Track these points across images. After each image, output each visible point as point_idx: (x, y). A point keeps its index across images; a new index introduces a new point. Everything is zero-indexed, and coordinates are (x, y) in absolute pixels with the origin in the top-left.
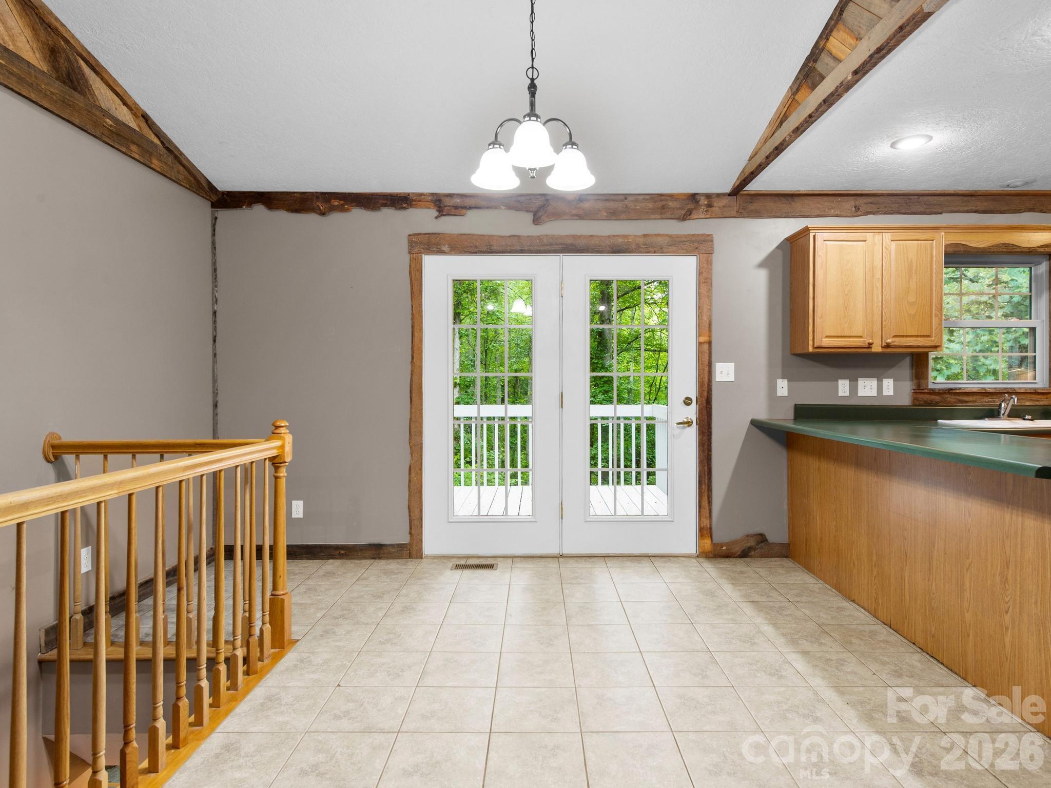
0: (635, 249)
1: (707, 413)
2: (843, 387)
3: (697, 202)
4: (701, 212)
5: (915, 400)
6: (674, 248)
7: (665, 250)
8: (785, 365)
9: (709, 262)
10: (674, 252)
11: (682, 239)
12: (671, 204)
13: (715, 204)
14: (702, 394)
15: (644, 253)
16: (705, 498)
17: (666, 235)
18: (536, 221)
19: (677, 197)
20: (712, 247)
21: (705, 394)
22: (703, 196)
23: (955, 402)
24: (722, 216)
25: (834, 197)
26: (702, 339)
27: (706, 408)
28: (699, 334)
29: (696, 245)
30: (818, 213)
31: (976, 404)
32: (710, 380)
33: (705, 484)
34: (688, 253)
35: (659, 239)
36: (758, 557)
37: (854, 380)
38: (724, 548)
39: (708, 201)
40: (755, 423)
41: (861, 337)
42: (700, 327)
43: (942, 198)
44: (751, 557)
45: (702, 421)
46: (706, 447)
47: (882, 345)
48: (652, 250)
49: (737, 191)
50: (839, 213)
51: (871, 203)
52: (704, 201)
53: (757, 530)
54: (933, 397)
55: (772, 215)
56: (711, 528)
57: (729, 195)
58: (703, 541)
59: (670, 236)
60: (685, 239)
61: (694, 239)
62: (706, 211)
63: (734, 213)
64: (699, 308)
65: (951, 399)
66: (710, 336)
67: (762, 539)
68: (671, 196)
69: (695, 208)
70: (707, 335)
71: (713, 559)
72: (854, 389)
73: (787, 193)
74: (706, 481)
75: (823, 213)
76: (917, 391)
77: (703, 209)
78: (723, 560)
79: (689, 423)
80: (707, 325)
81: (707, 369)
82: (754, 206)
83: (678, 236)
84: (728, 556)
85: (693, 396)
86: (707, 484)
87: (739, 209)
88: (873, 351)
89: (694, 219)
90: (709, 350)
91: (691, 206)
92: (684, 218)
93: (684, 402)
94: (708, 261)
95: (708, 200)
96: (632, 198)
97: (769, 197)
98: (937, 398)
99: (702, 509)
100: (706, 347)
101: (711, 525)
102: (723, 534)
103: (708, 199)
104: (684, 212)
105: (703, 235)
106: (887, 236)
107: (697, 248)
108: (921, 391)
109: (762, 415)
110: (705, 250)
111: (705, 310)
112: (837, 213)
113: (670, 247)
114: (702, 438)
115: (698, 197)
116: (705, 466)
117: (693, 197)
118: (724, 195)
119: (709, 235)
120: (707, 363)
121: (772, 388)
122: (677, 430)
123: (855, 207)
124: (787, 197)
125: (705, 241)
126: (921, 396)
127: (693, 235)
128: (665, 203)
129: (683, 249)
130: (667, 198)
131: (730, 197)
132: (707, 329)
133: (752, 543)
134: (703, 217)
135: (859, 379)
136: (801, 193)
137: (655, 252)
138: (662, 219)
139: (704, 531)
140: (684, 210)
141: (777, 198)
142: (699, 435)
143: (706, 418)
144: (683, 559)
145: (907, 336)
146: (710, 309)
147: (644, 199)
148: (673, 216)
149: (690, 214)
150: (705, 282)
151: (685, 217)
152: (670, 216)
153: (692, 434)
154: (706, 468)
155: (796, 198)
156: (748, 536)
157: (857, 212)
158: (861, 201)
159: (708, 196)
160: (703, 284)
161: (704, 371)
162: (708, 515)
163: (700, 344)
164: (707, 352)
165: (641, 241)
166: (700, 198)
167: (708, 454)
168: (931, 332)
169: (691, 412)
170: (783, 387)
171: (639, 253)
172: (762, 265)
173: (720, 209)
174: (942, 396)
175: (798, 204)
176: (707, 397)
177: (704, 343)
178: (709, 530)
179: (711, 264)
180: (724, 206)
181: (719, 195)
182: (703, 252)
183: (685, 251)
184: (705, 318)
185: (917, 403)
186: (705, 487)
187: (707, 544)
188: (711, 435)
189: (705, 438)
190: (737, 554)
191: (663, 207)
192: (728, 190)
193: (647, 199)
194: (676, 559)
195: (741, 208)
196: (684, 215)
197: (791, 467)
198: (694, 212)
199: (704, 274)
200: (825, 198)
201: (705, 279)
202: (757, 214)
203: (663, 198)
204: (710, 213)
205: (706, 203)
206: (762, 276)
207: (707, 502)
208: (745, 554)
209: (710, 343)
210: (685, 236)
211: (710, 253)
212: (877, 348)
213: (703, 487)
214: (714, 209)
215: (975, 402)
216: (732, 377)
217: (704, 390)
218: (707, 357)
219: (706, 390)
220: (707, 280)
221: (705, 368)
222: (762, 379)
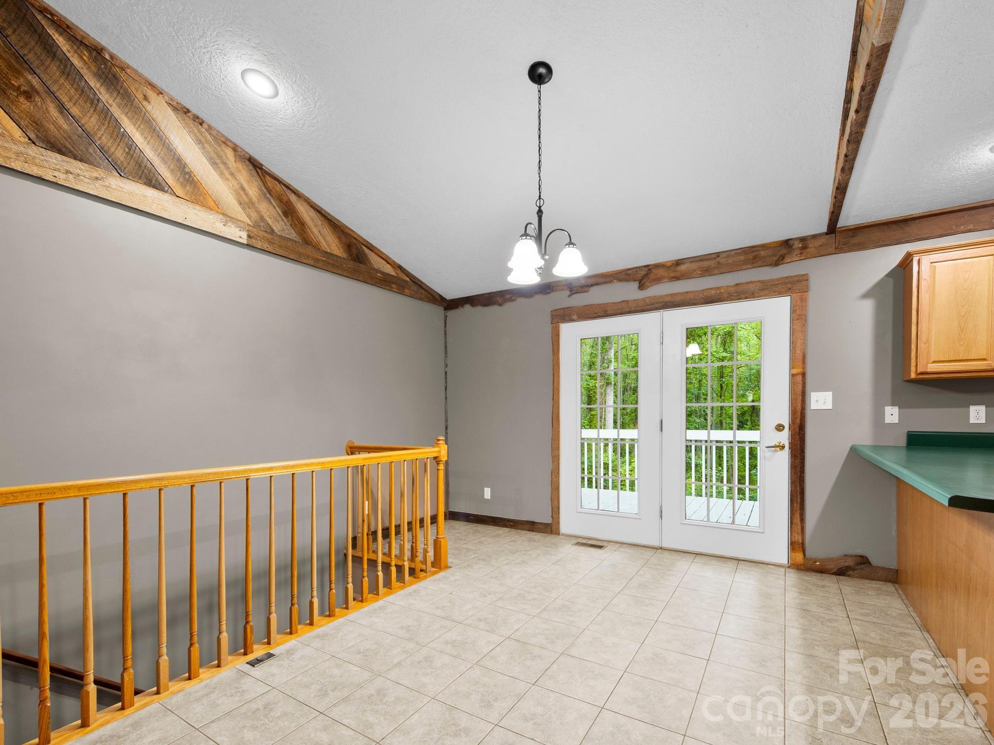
0: (727, 297)
1: (801, 439)
3: (791, 247)
4: (795, 256)
6: (766, 292)
7: (756, 295)
8: (895, 392)
9: (804, 300)
10: (765, 296)
11: (774, 283)
12: (762, 253)
13: (810, 245)
14: (795, 421)
15: (735, 300)
16: (798, 515)
17: (758, 281)
18: (641, 287)
19: (769, 246)
20: (807, 286)
21: (798, 421)
22: (797, 240)
24: (818, 255)
25: (966, 213)
26: (795, 371)
27: (800, 433)
28: (792, 366)
29: (789, 286)
32: (803, 409)
33: (797, 503)
34: (780, 294)
35: (751, 286)
36: (857, 577)
38: (818, 563)
39: (802, 244)
41: (984, 359)
42: (793, 360)
44: (849, 576)
45: (795, 445)
46: (798, 469)
48: (744, 296)
52: (798, 245)
53: (859, 551)
55: (880, 244)
56: (803, 544)
57: (827, 234)
58: (794, 554)
59: (762, 282)
60: (777, 283)
61: (787, 281)
62: (800, 254)
63: (832, 250)
64: (793, 343)
66: (804, 368)
67: (863, 561)
68: (764, 247)
69: (789, 253)
70: (801, 367)
71: (803, 572)
74: (799, 500)
77: (797, 252)
78: (814, 574)
79: (781, 447)
80: (801, 358)
81: (800, 398)
82: (855, 240)
83: (771, 281)
84: (821, 571)
85: (786, 422)
86: (799, 503)
87: (839, 245)
89: (787, 263)
90: (802, 381)
91: (784, 251)
92: (777, 264)
93: (776, 428)
94: (802, 299)
96: (724, 255)
97: (875, 228)
99: (793, 526)
100: (800, 378)
101: (803, 540)
102: (816, 550)
103: (802, 242)
104: (776, 258)
105: (797, 276)
107: (790, 289)
110: (799, 289)
111: (799, 345)
113: (762, 292)
114: (794, 461)
115: (791, 242)
116: (797, 486)
117: (786, 243)
118: (820, 235)
119: (803, 275)
120: (801, 393)
121: (879, 415)
122: (767, 453)
124: (900, 224)
125: (799, 281)
127: (786, 277)
128: (756, 253)
129: (775, 292)
130: (761, 248)
131: (827, 236)
132: (801, 362)
133: (850, 562)
134: (797, 259)
137: (746, 298)
138: (754, 267)
139: (797, 545)
140: (776, 256)
141: (884, 227)
142: (791, 458)
143: (799, 443)
144: (772, 567)
146: (804, 343)
147: (736, 253)
148: (764, 264)
149: (783, 259)
150: (798, 319)
152: (762, 264)
153: (784, 457)
154: (798, 488)
155: (911, 223)
156: (845, 556)
159: (803, 239)
160: (796, 320)
161: (796, 400)
162: (800, 531)
163: (793, 376)
164: (801, 382)
165: (733, 290)
166: (793, 243)
167: (800, 476)
169: (784, 437)
170: (892, 414)
171: (730, 301)
172: (866, 296)
173: (817, 249)
175: (913, 229)
176: (801, 424)
177: (797, 374)
178: (801, 545)
179: (806, 302)
180: (820, 246)
181: (814, 237)
182: (798, 291)
183: (777, 293)
184: (798, 352)
186: (797, 506)
187: (799, 557)
188: (804, 458)
189: (797, 461)
190: (833, 572)
191: (755, 258)
192: (824, 229)
193: (739, 253)
194: (764, 566)
195: (841, 243)
196: (776, 261)
198: (787, 256)
199: (797, 312)
201: (799, 317)
202: (862, 246)
203: (755, 249)
204: (805, 254)
205: (800, 246)
206: (868, 307)
207: (799, 520)
208: (841, 572)
209: (804, 375)
210: (778, 279)
211: (805, 290)
213: (795, 505)
214: (809, 250)
216: (829, 406)
217: (797, 418)
218: (800, 387)
219: (799, 418)
220: (801, 316)
221: (798, 398)
222: (866, 406)
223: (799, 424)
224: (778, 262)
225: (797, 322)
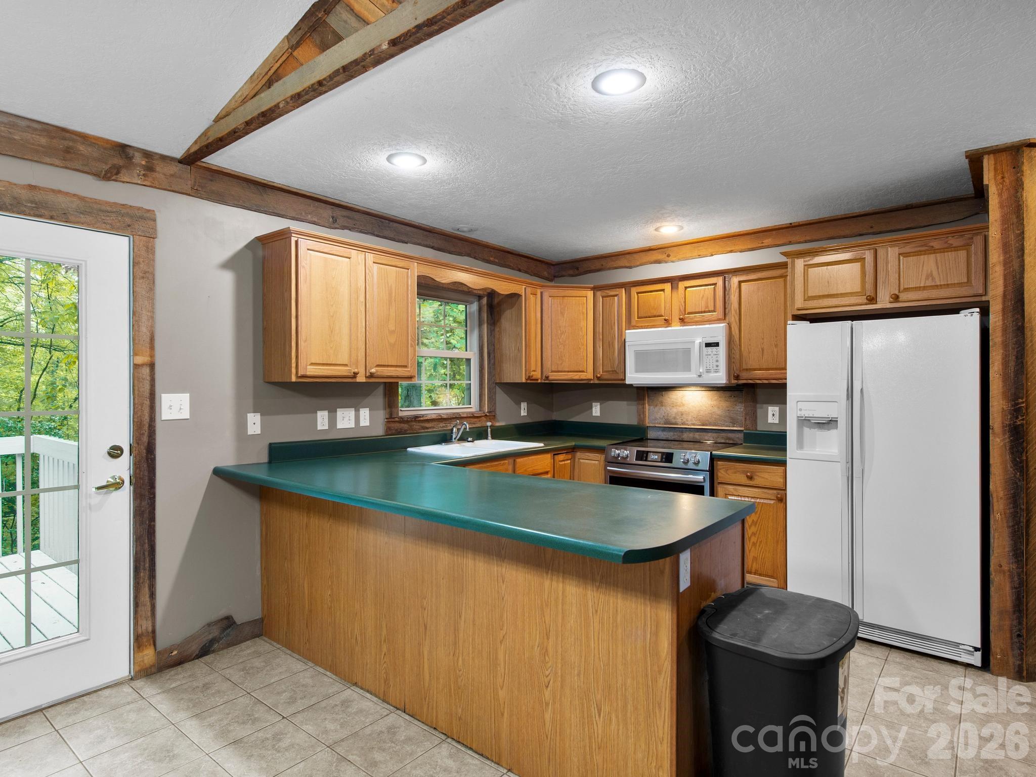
0: (11, 205)
1: (148, 466)
2: (322, 419)
3: (129, 158)
4: (136, 175)
5: (388, 430)
6: (89, 219)
7: (72, 218)
8: (256, 395)
9: (150, 250)
10: (89, 225)
11: (103, 208)
12: (82, 148)
13: (158, 169)
14: (139, 440)
16: (146, 591)
17: (74, 195)
19: (94, 141)
20: (155, 229)
21: (145, 439)
22: (138, 152)
23: (419, 429)
24: (169, 189)
25: (311, 201)
26: (139, 360)
27: (147, 459)
28: (134, 351)
29: (128, 220)
30: (293, 214)
31: (435, 429)
32: (152, 419)
33: (145, 569)
34: (113, 229)
35: (61, 199)
36: (223, 649)
37: (332, 411)
38: (175, 652)
39: (146, 162)
40: (217, 472)
41: (346, 365)
42: (137, 342)
43: (408, 228)
44: (213, 652)
45: (140, 478)
46: (146, 515)
47: (366, 374)
49: (192, 159)
50: (316, 220)
51: (348, 217)
52: (139, 159)
53: (223, 612)
54: (402, 425)
55: (240, 203)
56: (154, 632)
57: (180, 161)
58: (141, 654)
59: (82, 199)
60: (109, 209)
61: (124, 211)
62: (144, 175)
63: (187, 188)
64: (134, 314)
65: (416, 426)
66: (152, 356)
67: (228, 622)
68: (84, 138)
69: (126, 167)
70: (148, 353)
71: (159, 675)
72: (333, 421)
73: (260, 180)
74: (147, 565)
75: (299, 217)
76: (390, 420)
77: (139, 171)
78: (173, 672)
79: (117, 485)
80: (148, 340)
81: (147, 403)
82: (215, 187)
83: (96, 202)
84: (180, 662)
85: (124, 440)
86: (147, 569)
87: (195, 185)
88: (357, 381)
89: (123, 182)
90: (150, 376)
91: (118, 161)
92: (107, 176)
93: (110, 454)
94: (147, 248)
95: (147, 160)
97: (235, 180)
98: (405, 426)
99: (139, 609)
100: (146, 371)
101: (154, 626)
102: (173, 634)
103: (147, 158)
104: (106, 167)
105: (139, 209)
106: (370, 257)
107: (129, 226)
108: (393, 420)
109: (228, 460)
110: (143, 231)
111: (144, 319)
112: (314, 219)
113: (82, 216)
114: (141, 504)
115: (128, 150)
116: (145, 543)
117: (123, 149)
118: (172, 159)
119: (149, 211)
120: (148, 395)
121: (241, 424)
122: (96, 498)
123: (333, 217)
125: (142, 218)
126: (392, 425)
127: (123, 205)
128: (71, 144)
129: (105, 223)
130: (78, 138)
131: (180, 165)
132: (148, 345)
133: (215, 632)
134: (139, 182)
135: (338, 409)
136: (275, 185)
137: (51, 218)
138: (66, 168)
139: (142, 638)
140: (106, 164)
141: (245, 184)
142: (134, 500)
143: (146, 473)
144: (107, 692)
145: (388, 366)
146: (152, 318)
148: (86, 169)
149: (118, 173)
150: (143, 278)
151: (109, 175)
152: (81, 168)
153: (123, 500)
154: (147, 546)
155: (269, 191)
156: (209, 625)
157: (333, 224)
158: (339, 212)
159: (147, 155)
160: (140, 279)
161: (141, 406)
162: (149, 614)
163: (136, 367)
164: (148, 378)
165: (23, 194)
166: (133, 154)
167: (150, 526)
168: (408, 362)
169: (123, 467)
170: (254, 423)
171: (19, 213)
172: (228, 265)
173: (167, 179)
174: (409, 424)
175: (271, 198)
176: (149, 443)
177: (142, 365)
178: (151, 635)
179: (153, 253)
180: (172, 175)
181: (164, 158)
182: (140, 233)
183: (108, 226)
184: (144, 329)
185: (390, 433)
186: (144, 575)
187: (149, 655)
188: (154, 497)
189: (145, 503)
190: (194, 655)
191: (68, 150)
192: (178, 152)
194: (94, 697)
195: (197, 184)
196: (106, 172)
197: (266, 523)
198: (123, 171)
199: (141, 266)
200: (302, 199)
201: (142, 273)
202: (220, 198)
203: (68, 135)
204: (150, 179)
205: (144, 163)
206: (227, 279)
207: (148, 596)
208: (205, 651)
209: (152, 366)
210: (109, 204)
211: (152, 236)
212: (361, 379)
213: (142, 574)
214: (155, 175)
215: (434, 428)
216: (186, 414)
217: (143, 434)
218: (147, 387)
219: (146, 434)
220: (147, 275)
221: (145, 402)
222: (228, 414)
223: (146, 444)
224: (110, 175)
225: (141, 281)
